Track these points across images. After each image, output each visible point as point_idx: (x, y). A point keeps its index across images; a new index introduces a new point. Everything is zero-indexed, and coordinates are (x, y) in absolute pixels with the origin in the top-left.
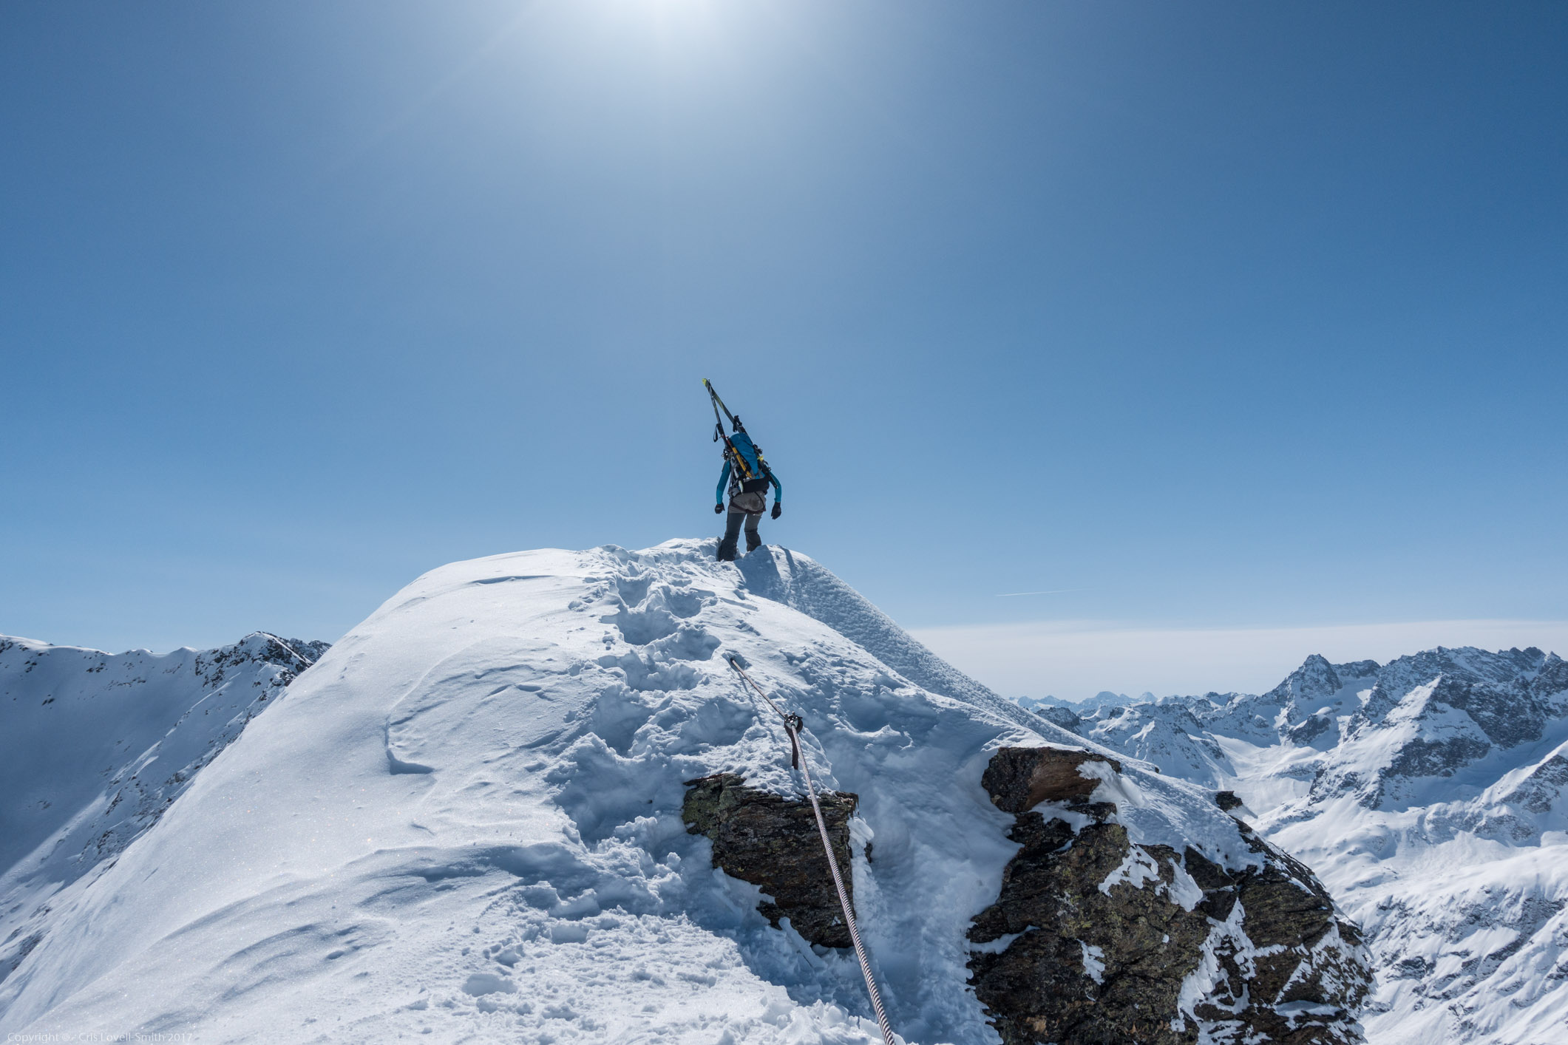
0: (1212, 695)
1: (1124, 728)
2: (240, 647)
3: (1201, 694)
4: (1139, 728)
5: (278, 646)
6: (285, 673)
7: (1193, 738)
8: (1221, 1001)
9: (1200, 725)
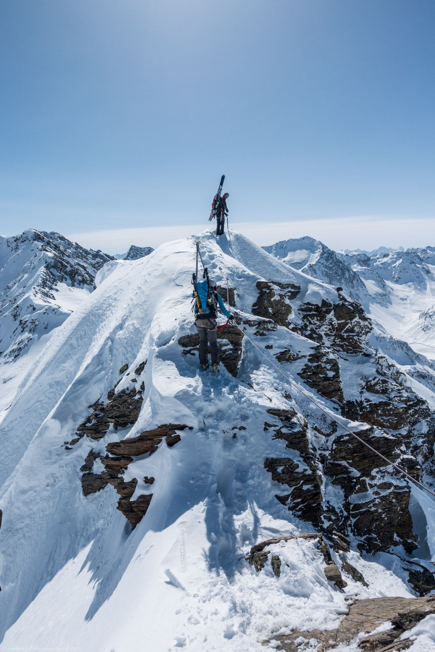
0: (428, 247)
1: (389, 262)
2: (23, 235)
3: (424, 247)
4: (395, 262)
5: (38, 235)
6: (43, 246)
7: (418, 265)
8: (330, 332)
9: (422, 260)
